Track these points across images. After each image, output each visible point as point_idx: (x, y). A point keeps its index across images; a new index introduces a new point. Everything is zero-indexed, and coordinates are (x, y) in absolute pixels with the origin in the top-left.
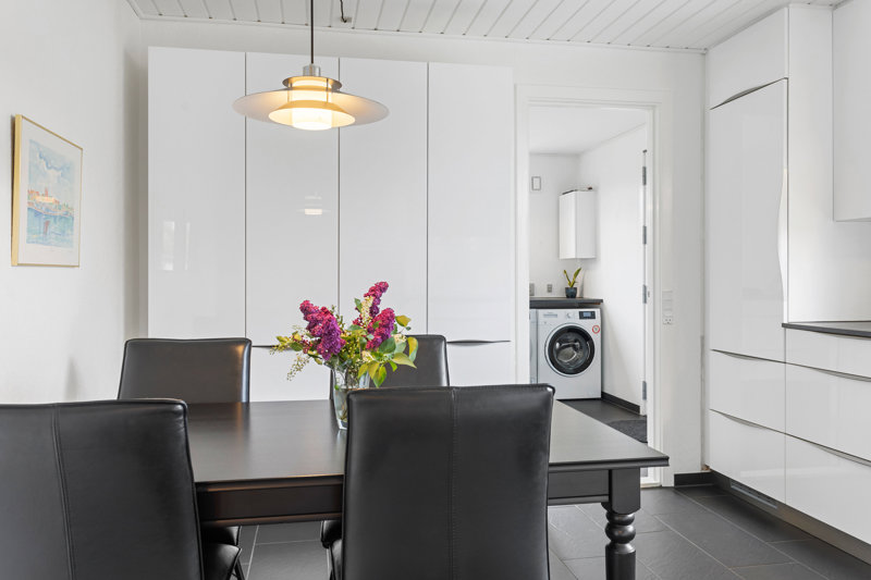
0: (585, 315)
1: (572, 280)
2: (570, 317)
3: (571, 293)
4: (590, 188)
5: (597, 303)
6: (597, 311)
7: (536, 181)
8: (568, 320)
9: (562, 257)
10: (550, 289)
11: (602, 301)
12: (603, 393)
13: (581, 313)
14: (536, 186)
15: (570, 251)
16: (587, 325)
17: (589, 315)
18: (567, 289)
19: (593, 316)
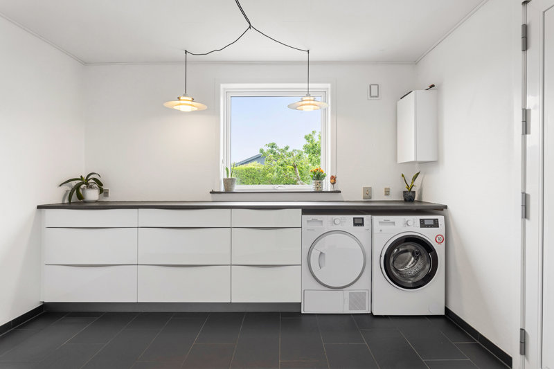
0: (426, 223)
1: (410, 185)
2: (409, 225)
3: (409, 197)
4: (433, 86)
5: (441, 209)
6: (441, 219)
7: (374, 89)
8: (408, 229)
9: (399, 161)
10: (387, 193)
11: (446, 207)
12: (447, 310)
13: (422, 222)
14: (374, 93)
15: (409, 153)
16: (429, 235)
17: (432, 223)
18: (405, 192)
19: (435, 224)
